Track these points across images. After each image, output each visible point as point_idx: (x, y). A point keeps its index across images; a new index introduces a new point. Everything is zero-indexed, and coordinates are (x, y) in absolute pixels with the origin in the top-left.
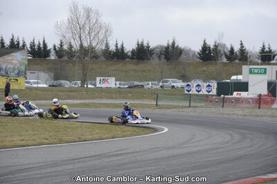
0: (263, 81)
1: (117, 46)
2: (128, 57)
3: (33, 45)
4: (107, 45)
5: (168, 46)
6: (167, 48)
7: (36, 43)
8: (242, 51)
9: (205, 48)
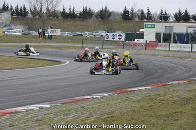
0: (153, 32)
1: (70, 10)
2: (77, 16)
3: (17, 8)
4: (64, 9)
5: (102, 10)
6: (102, 11)
7: (19, 7)
8: (149, 14)
9: (126, 11)
